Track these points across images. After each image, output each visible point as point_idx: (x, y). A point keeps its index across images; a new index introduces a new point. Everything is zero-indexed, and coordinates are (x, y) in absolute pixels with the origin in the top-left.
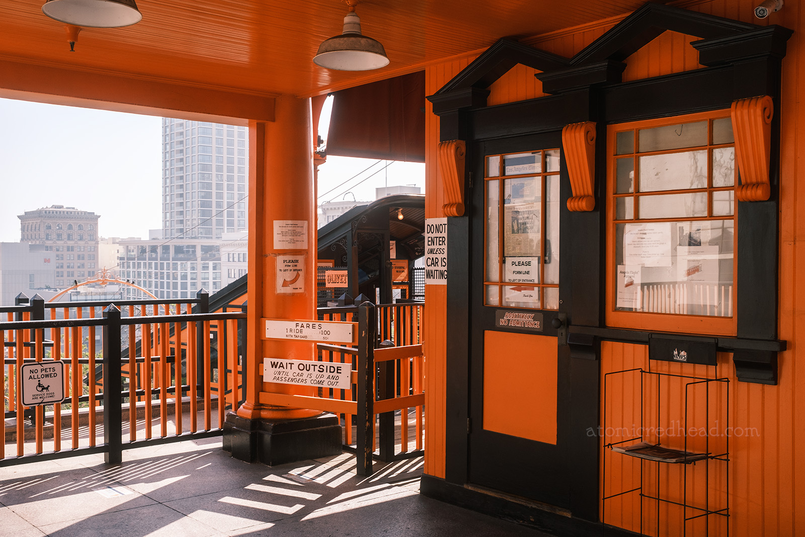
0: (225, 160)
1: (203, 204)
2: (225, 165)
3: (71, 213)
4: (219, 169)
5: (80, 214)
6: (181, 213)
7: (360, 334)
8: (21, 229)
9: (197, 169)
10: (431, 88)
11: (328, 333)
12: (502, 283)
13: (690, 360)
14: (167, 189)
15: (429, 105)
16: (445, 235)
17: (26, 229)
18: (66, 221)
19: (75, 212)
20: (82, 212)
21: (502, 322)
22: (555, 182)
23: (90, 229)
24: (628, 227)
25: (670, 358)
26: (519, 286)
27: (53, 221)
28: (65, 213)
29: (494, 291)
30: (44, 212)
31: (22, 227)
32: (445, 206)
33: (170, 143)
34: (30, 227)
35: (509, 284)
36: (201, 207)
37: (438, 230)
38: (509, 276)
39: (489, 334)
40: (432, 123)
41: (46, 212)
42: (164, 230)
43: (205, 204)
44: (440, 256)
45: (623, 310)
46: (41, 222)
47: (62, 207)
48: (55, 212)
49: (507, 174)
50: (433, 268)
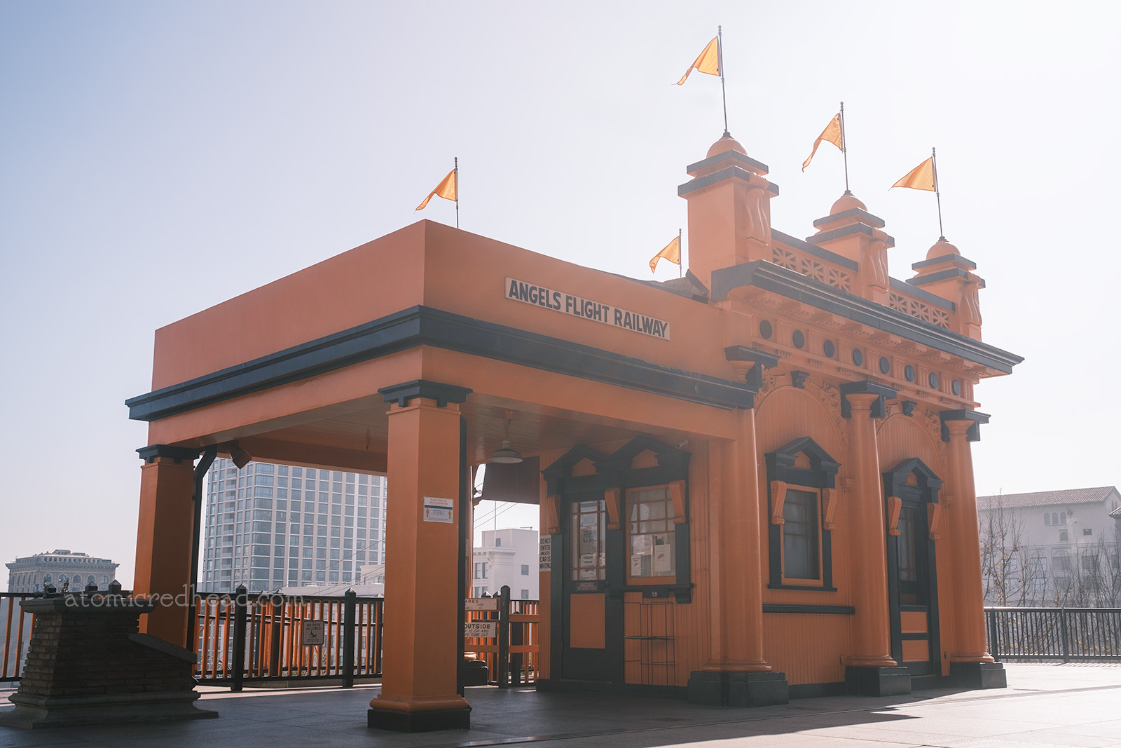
0: (289, 494)
1: (258, 550)
2: (289, 500)
3: (80, 560)
4: (281, 505)
5: (91, 561)
6: (229, 561)
7: (502, 604)
8: (10, 581)
9: (253, 506)
10: (543, 467)
11: (482, 605)
12: (579, 569)
13: (659, 596)
14: (212, 530)
15: (541, 475)
16: (550, 544)
17: (16, 581)
18: (72, 572)
19: (85, 560)
20: (94, 560)
21: (579, 589)
22: (603, 515)
23: (103, 582)
24: (635, 537)
25: (651, 597)
26: (587, 569)
27: (55, 571)
28: (72, 560)
29: (575, 572)
30: (43, 559)
31: (10, 578)
32: (550, 529)
33: (219, 472)
34: (22, 579)
35: (582, 568)
36: (255, 554)
37: (546, 542)
38: (582, 565)
39: (573, 596)
40: (543, 486)
41: (46, 559)
42: (205, 583)
43: (261, 551)
44: (547, 556)
45: (633, 577)
46: (38, 572)
47: (68, 552)
48: (58, 559)
49: (582, 511)
50: (543, 562)
